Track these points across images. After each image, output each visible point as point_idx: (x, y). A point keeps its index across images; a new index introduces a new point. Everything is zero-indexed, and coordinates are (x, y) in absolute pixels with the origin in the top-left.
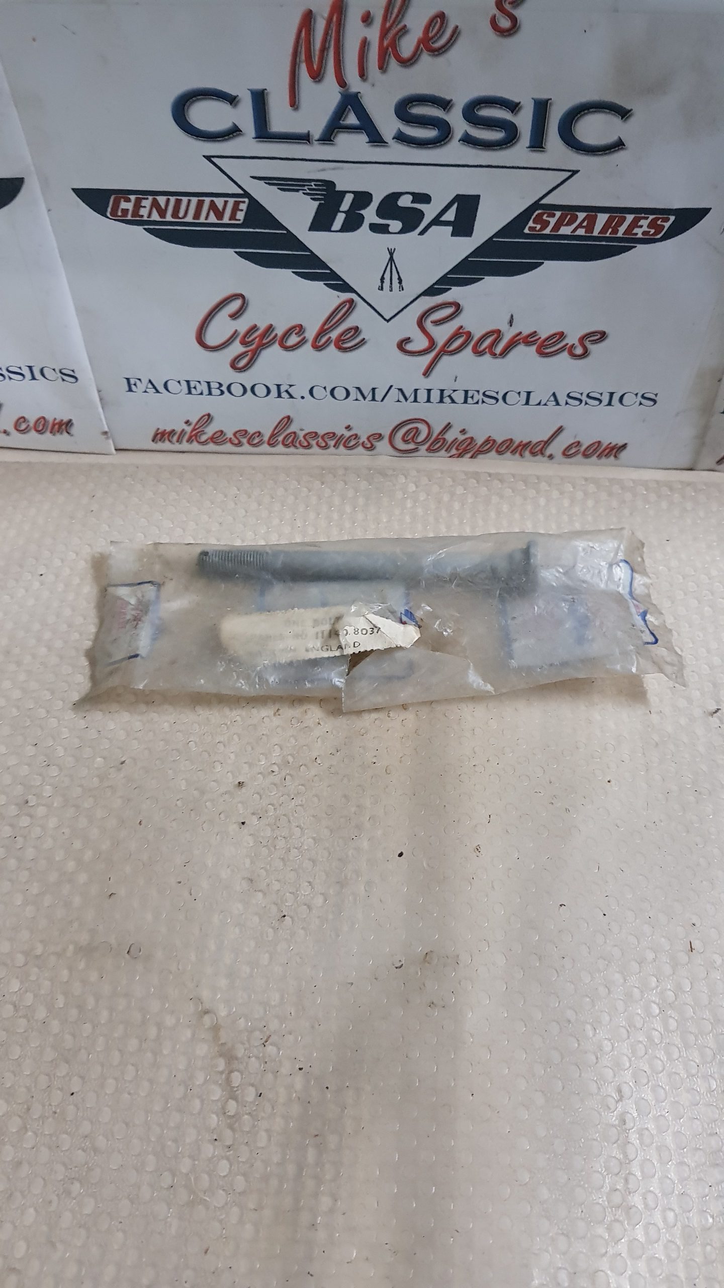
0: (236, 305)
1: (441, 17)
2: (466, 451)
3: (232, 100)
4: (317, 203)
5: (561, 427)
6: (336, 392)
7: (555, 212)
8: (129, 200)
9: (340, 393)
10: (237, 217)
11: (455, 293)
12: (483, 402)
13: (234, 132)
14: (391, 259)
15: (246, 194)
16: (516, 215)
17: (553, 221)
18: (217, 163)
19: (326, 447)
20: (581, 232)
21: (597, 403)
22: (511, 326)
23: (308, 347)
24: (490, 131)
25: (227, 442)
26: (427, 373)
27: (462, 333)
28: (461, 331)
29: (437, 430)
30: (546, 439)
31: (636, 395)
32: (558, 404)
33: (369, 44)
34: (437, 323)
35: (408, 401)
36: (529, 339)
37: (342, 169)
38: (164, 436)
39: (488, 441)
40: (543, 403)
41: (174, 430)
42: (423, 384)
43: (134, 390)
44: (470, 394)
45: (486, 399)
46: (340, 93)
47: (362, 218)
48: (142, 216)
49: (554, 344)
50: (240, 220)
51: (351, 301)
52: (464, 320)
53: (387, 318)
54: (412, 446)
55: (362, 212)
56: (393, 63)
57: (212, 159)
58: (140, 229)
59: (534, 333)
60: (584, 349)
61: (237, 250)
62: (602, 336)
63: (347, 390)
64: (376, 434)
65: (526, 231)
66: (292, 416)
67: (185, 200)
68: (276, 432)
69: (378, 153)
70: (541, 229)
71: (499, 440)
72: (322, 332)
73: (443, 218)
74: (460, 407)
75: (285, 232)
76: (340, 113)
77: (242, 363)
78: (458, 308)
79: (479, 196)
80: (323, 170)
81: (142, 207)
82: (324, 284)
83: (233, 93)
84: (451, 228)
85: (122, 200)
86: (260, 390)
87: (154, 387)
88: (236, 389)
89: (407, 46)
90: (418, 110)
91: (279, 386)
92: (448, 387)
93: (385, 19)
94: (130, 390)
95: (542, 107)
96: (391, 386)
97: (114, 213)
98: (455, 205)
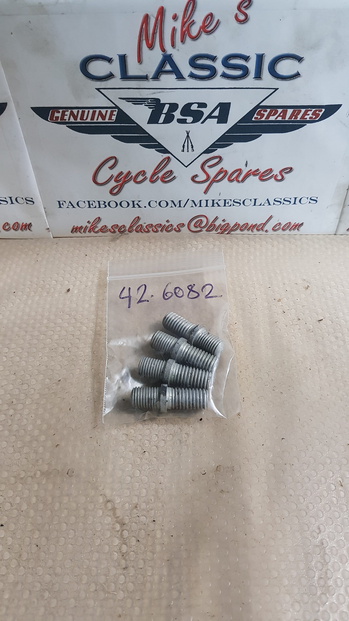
0: (112, 162)
1: (211, 15)
2: (225, 230)
3: (110, 60)
4: (152, 110)
5: (272, 215)
6: (161, 204)
7: (267, 109)
8: (59, 112)
9: (163, 204)
10: (112, 119)
11: (219, 152)
12: (233, 205)
13: (110, 76)
14: (188, 136)
15: (117, 107)
16: (248, 112)
17: (266, 114)
18: (102, 92)
19: (157, 231)
20: (280, 119)
21: (289, 203)
22: (246, 166)
23: (148, 180)
24: (235, 71)
25: (108, 231)
27: (222, 171)
28: (222, 170)
29: (211, 220)
30: (264, 222)
31: (308, 198)
32: (270, 204)
33: (176, 30)
34: (210, 167)
35: (197, 206)
36: (255, 173)
37: (163, 92)
38: (77, 229)
39: (236, 225)
40: (262, 204)
41: (82, 226)
42: (204, 197)
43: (62, 207)
44: (227, 202)
45: (235, 204)
46: (162, 54)
47: (173, 116)
48: (66, 120)
49: (267, 175)
50: (114, 120)
51: (169, 158)
52: (223, 165)
53: (186, 166)
54: (199, 229)
55: (173, 113)
56: (188, 39)
57: (100, 90)
58: (64, 126)
59: (257, 170)
60: (282, 177)
61: (113, 135)
62: (291, 169)
63: (167, 202)
64: (181, 224)
65: (253, 119)
66: (140, 217)
67: (86, 111)
68: (132, 225)
69: (181, 84)
70: (260, 118)
71: (241, 224)
72: (154, 174)
73: (212, 115)
74: (222, 208)
75: (136, 125)
76: (162, 64)
77: (115, 191)
78: (220, 158)
79: (230, 103)
80: (154, 93)
81: (66, 115)
82: (155, 150)
83: (110, 57)
84: (217, 120)
85: (56, 112)
86: (125, 204)
87: (72, 205)
88: (113, 204)
89: (194, 31)
90: (200, 62)
91: (133, 202)
92: (216, 198)
93: (184, 18)
94: (60, 207)
95: (260, 58)
96: (189, 199)
97: (52, 119)
98: (219, 108)
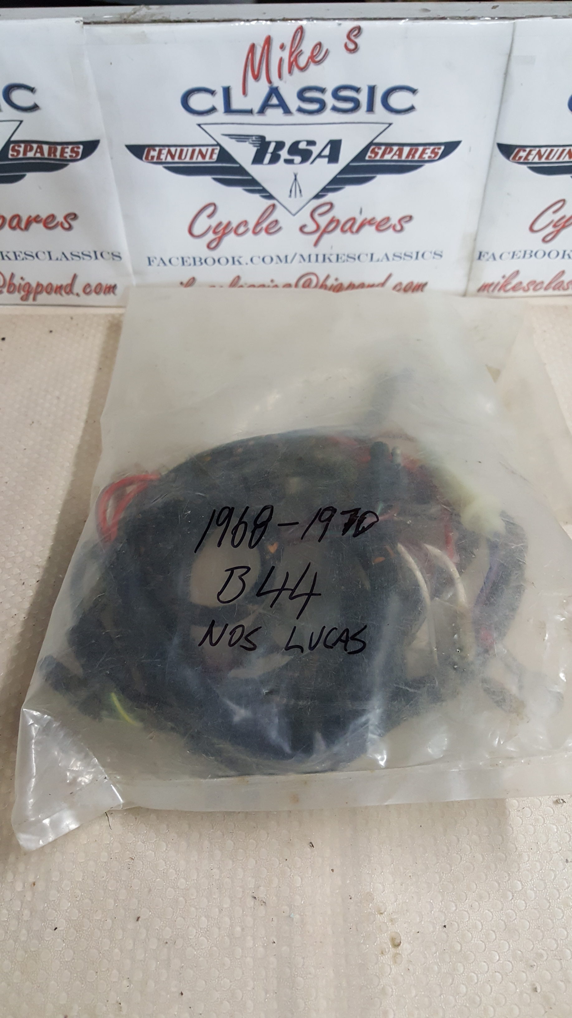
0: (211, 209)
1: (320, 44)
3: (212, 93)
4: (256, 148)
5: (391, 274)
6: (265, 260)
7: (381, 147)
8: (155, 150)
9: (268, 260)
11: (330, 197)
12: (347, 261)
13: (213, 110)
14: (296, 179)
15: (218, 144)
16: (361, 150)
17: (380, 152)
18: (203, 128)
20: (396, 158)
21: (409, 258)
22: (361, 215)
23: (251, 231)
24: (346, 103)
26: (316, 244)
28: (334, 219)
29: (322, 279)
30: (382, 281)
31: (431, 253)
32: (388, 260)
33: (284, 61)
34: (320, 215)
35: (306, 262)
36: (371, 222)
37: (269, 128)
39: (351, 283)
40: (380, 260)
42: (313, 251)
43: (152, 264)
44: (340, 256)
45: (349, 259)
46: (268, 86)
47: (280, 156)
48: (162, 159)
49: (385, 224)
50: (214, 159)
51: (274, 205)
52: (335, 213)
53: (294, 212)
55: (280, 152)
56: (296, 70)
57: (201, 126)
58: (160, 167)
59: (373, 219)
60: (401, 227)
61: (214, 177)
62: (411, 218)
63: (271, 257)
64: (288, 283)
65: (366, 158)
66: (241, 275)
67: (185, 149)
69: (288, 119)
70: (374, 157)
71: (357, 283)
72: (258, 224)
73: (323, 154)
74: (334, 264)
75: (238, 165)
76: (268, 98)
77: (213, 245)
78: (332, 205)
79: (341, 140)
80: (259, 129)
81: (162, 154)
82: (259, 195)
83: (213, 89)
84: (326, 160)
85: (152, 150)
86: (223, 261)
87: (164, 262)
88: (210, 261)
89: (302, 61)
90: (308, 95)
91: (233, 258)
92: (327, 252)
93: (291, 47)
94: (150, 264)
95: (372, 90)
96: (295, 255)
97: (147, 158)
98: (329, 146)
